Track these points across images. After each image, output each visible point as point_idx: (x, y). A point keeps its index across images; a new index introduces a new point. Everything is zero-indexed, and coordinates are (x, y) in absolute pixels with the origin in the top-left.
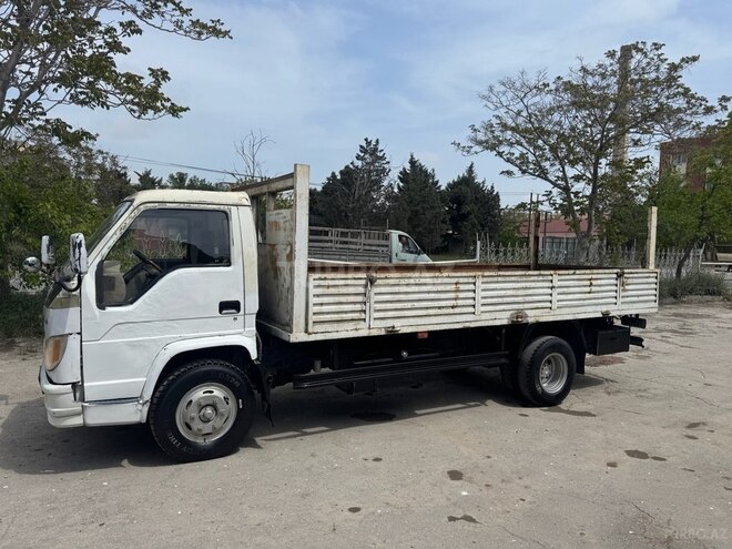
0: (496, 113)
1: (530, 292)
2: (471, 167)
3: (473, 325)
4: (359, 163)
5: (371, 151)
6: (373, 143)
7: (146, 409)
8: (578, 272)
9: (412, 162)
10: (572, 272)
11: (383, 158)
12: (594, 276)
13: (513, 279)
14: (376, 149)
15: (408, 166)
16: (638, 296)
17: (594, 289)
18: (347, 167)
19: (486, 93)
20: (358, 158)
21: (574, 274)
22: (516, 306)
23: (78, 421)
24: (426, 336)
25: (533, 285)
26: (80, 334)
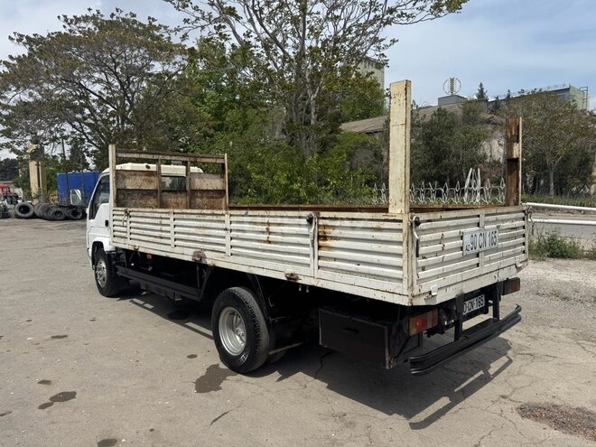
1: (207, 232)
3: (171, 256)
8: (250, 213)
10: (243, 212)
12: (271, 220)
13: (194, 217)
16: (359, 263)
17: (272, 237)
21: (246, 215)
22: (197, 245)
24: (150, 257)
25: (209, 224)
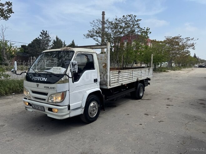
0: (93, 28)
1: (139, 73)
2: (73, 41)
3: (132, 82)
4: (41, 38)
5: (44, 34)
6: (45, 32)
7: (83, 110)
9: (57, 38)
11: (48, 36)
14: (46, 33)
15: (55, 39)
16: (150, 74)
17: (146, 72)
18: (36, 39)
19: (92, 22)
20: (40, 36)
21: (144, 69)
22: (137, 77)
23: (68, 116)
24: (126, 85)
26: (69, 90)
